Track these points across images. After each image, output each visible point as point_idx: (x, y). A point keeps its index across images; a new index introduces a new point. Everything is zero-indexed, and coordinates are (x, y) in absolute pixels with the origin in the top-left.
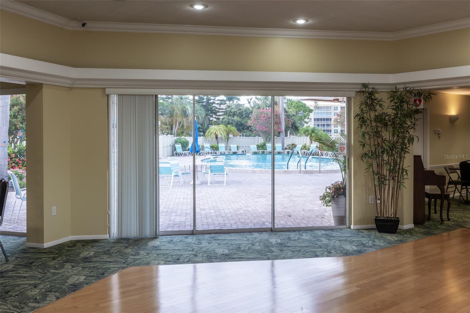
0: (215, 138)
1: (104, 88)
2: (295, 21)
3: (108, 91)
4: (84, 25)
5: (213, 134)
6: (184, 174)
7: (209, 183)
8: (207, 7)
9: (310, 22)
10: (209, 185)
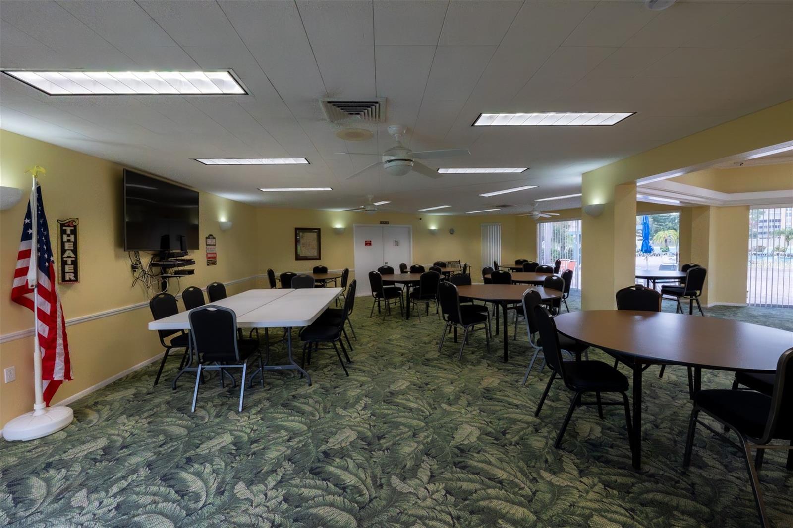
0: (664, 242)
5: (662, 238)
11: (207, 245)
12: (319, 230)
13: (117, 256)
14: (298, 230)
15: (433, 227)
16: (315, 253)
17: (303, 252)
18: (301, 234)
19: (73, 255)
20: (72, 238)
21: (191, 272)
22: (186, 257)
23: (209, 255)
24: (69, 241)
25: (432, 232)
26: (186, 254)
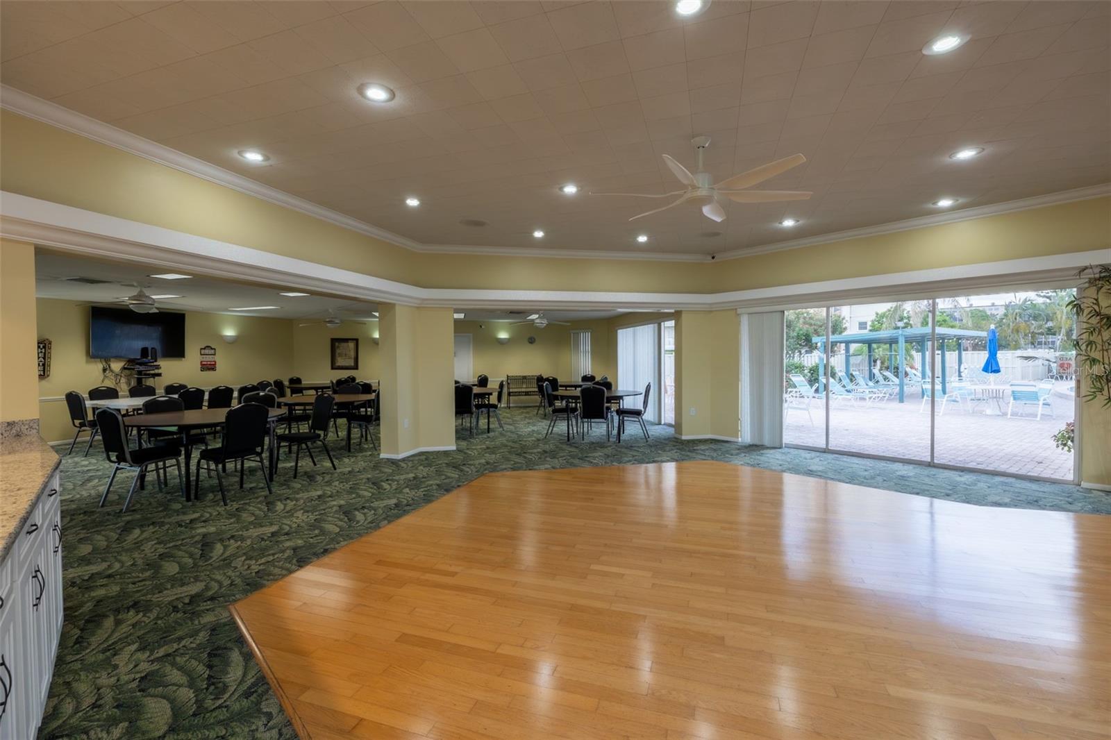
1: (736, 309)
2: (935, 203)
3: (739, 311)
4: (713, 258)
6: (973, 400)
7: (1009, 414)
8: (798, 221)
9: (961, 201)
10: (1009, 416)
11: (201, 354)
12: (357, 340)
13: (87, 362)
14: (334, 341)
15: (503, 335)
16: (352, 363)
17: (340, 362)
18: (337, 344)
19: (43, 360)
20: (43, 350)
21: (159, 375)
22: (155, 364)
23: (203, 363)
24: (41, 352)
25: (501, 342)
26: (156, 361)
